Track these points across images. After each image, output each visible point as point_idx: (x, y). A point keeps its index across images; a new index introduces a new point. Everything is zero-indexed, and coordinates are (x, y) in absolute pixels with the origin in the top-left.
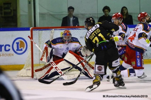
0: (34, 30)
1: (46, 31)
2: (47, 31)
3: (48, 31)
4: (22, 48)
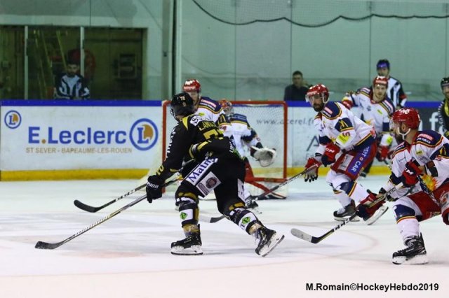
4: (149, 138)
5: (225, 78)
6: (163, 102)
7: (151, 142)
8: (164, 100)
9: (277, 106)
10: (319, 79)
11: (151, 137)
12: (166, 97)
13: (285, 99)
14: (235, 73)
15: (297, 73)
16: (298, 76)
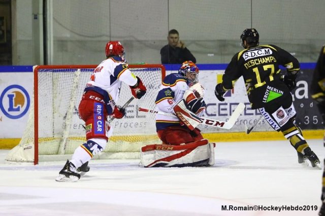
0: (42, 71)
1: (64, 73)
2: (66, 73)
3: (68, 73)
4: (20, 106)
5: (99, 41)
6: (34, 67)
7: (22, 110)
8: (35, 65)
9: (155, 70)
10: (199, 41)
11: (22, 105)
12: (37, 62)
13: (163, 62)
14: (110, 37)
15: (174, 32)
16: (175, 35)
